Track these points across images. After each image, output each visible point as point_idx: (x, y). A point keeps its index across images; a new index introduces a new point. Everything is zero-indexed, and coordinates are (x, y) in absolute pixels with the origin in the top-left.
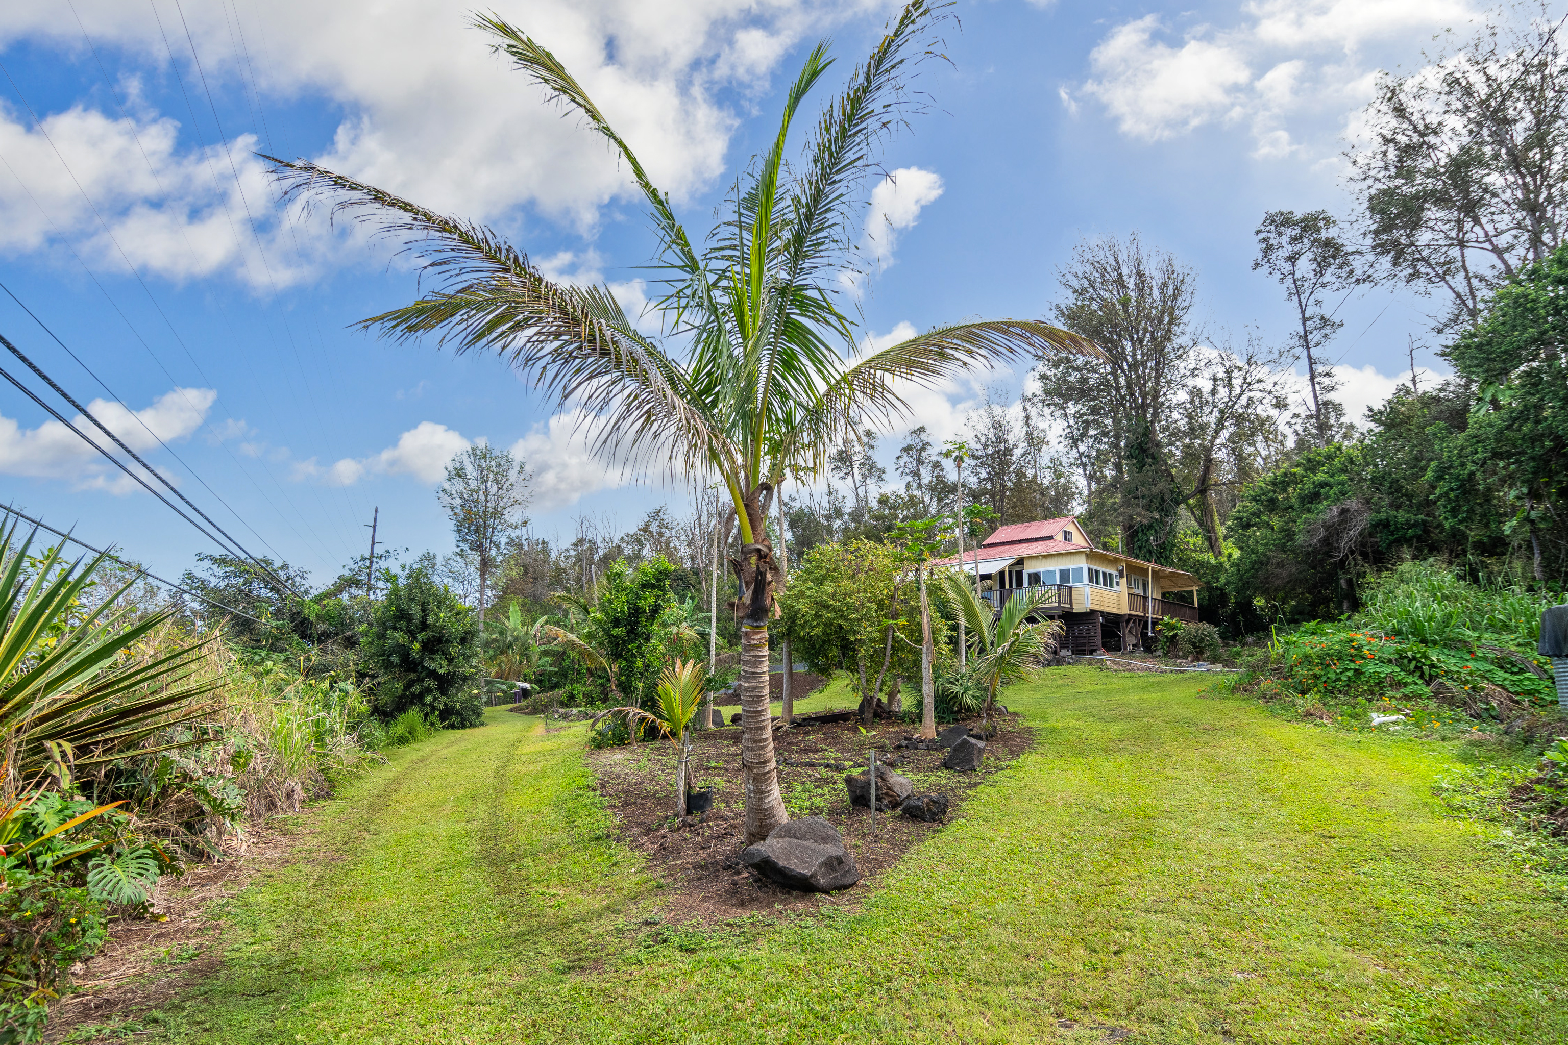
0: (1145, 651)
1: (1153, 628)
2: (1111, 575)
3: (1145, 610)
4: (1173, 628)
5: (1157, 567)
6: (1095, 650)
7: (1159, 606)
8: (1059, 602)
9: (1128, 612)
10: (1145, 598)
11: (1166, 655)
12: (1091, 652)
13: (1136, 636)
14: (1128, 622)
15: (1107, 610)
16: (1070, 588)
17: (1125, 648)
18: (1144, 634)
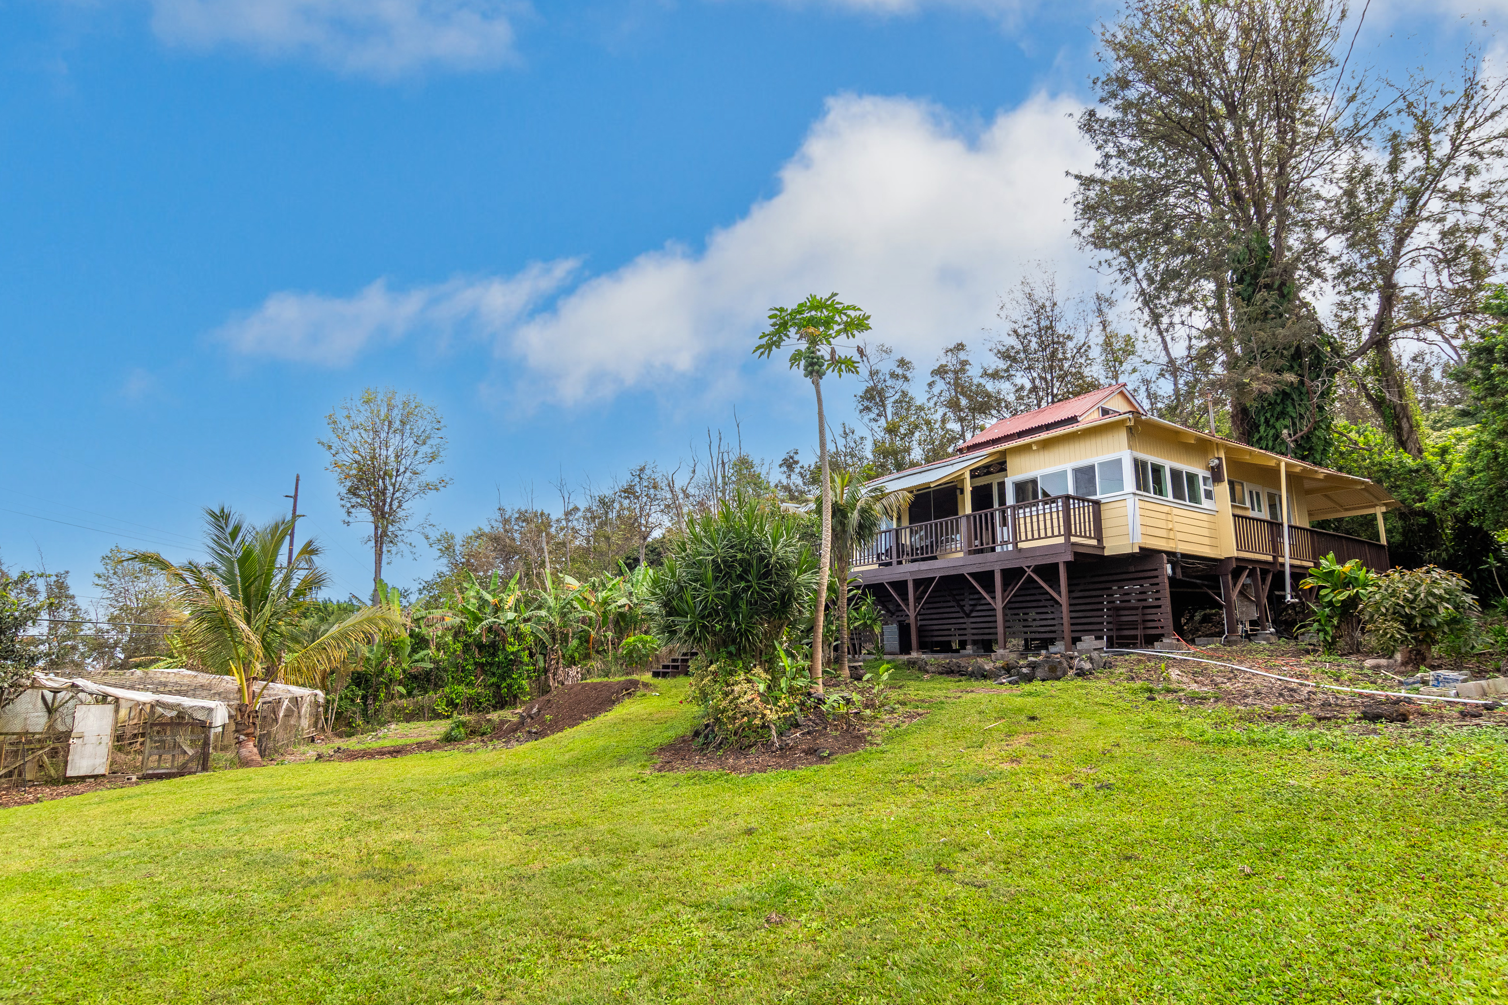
0: (1279, 634)
1: (1295, 587)
2: (1192, 478)
3: (1276, 549)
4: (1347, 582)
5: (1299, 465)
6: (1158, 638)
7: (1306, 541)
8: (1068, 533)
9: (1235, 554)
10: (1275, 526)
11: (1330, 647)
12: (1150, 640)
13: (1258, 605)
14: (1236, 574)
15: (1182, 548)
16: (1097, 503)
17: (1232, 630)
18: (1276, 601)
